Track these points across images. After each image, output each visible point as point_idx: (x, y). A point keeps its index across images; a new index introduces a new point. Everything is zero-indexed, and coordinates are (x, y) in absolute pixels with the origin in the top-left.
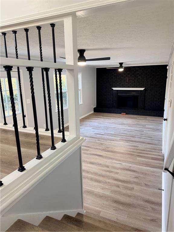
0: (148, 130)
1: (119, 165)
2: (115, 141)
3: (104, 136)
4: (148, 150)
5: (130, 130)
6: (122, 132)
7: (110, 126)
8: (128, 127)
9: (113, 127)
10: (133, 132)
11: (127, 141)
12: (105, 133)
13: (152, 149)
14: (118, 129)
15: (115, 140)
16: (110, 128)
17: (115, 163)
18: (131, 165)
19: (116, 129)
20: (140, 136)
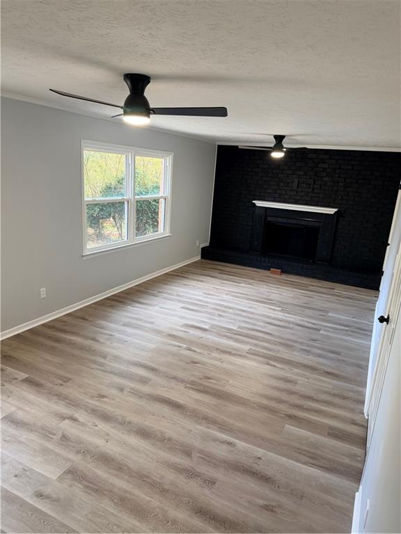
0: (332, 328)
1: (225, 447)
2: (234, 355)
3: (209, 336)
4: (323, 397)
5: (282, 324)
6: (260, 325)
7: (231, 305)
8: (280, 311)
9: (240, 308)
10: (292, 329)
11: (269, 359)
12: (213, 326)
13: (335, 395)
14: (250, 316)
15: (234, 352)
16: (231, 311)
17: (216, 440)
18: (260, 452)
19: (245, 317)
20: (308, 345)
